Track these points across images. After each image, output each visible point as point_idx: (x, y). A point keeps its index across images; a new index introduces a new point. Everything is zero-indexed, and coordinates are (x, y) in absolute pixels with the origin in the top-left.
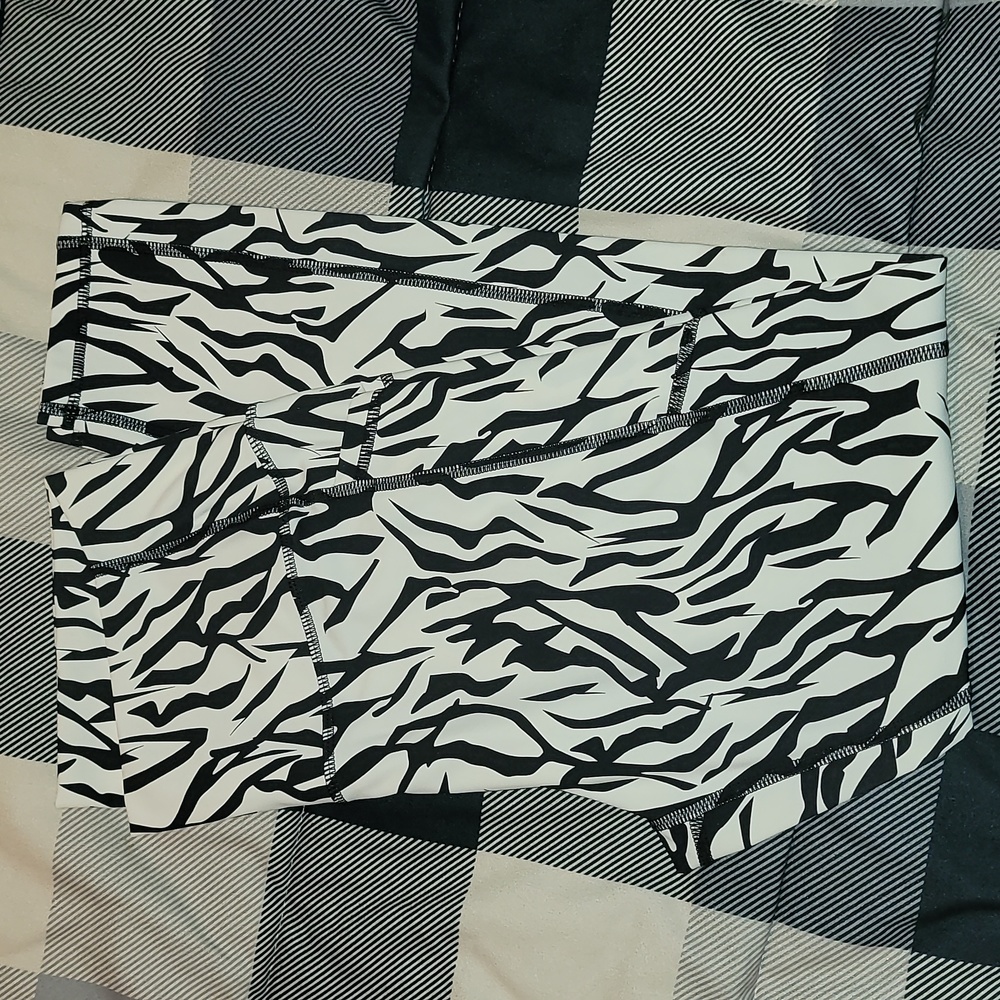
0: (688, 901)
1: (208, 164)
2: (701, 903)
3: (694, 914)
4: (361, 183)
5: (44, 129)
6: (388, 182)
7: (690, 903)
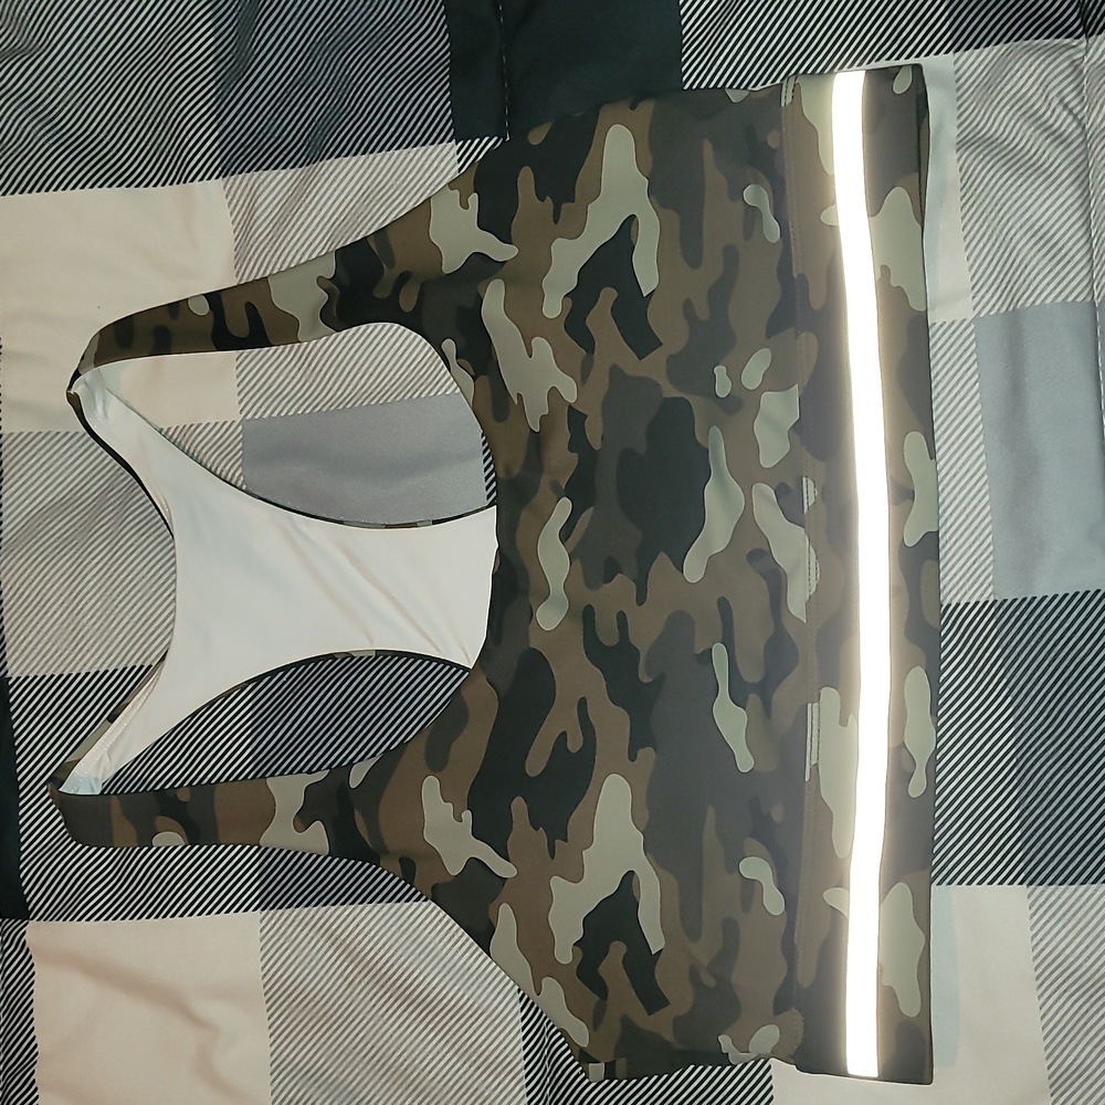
0: (1021, 883)
1: (241, 183)
2: (1038, 881)
3: (1033, 898)
4: (418, 151)
5: (47, 190)
6: (449, 141)
7: (1025, 885)
